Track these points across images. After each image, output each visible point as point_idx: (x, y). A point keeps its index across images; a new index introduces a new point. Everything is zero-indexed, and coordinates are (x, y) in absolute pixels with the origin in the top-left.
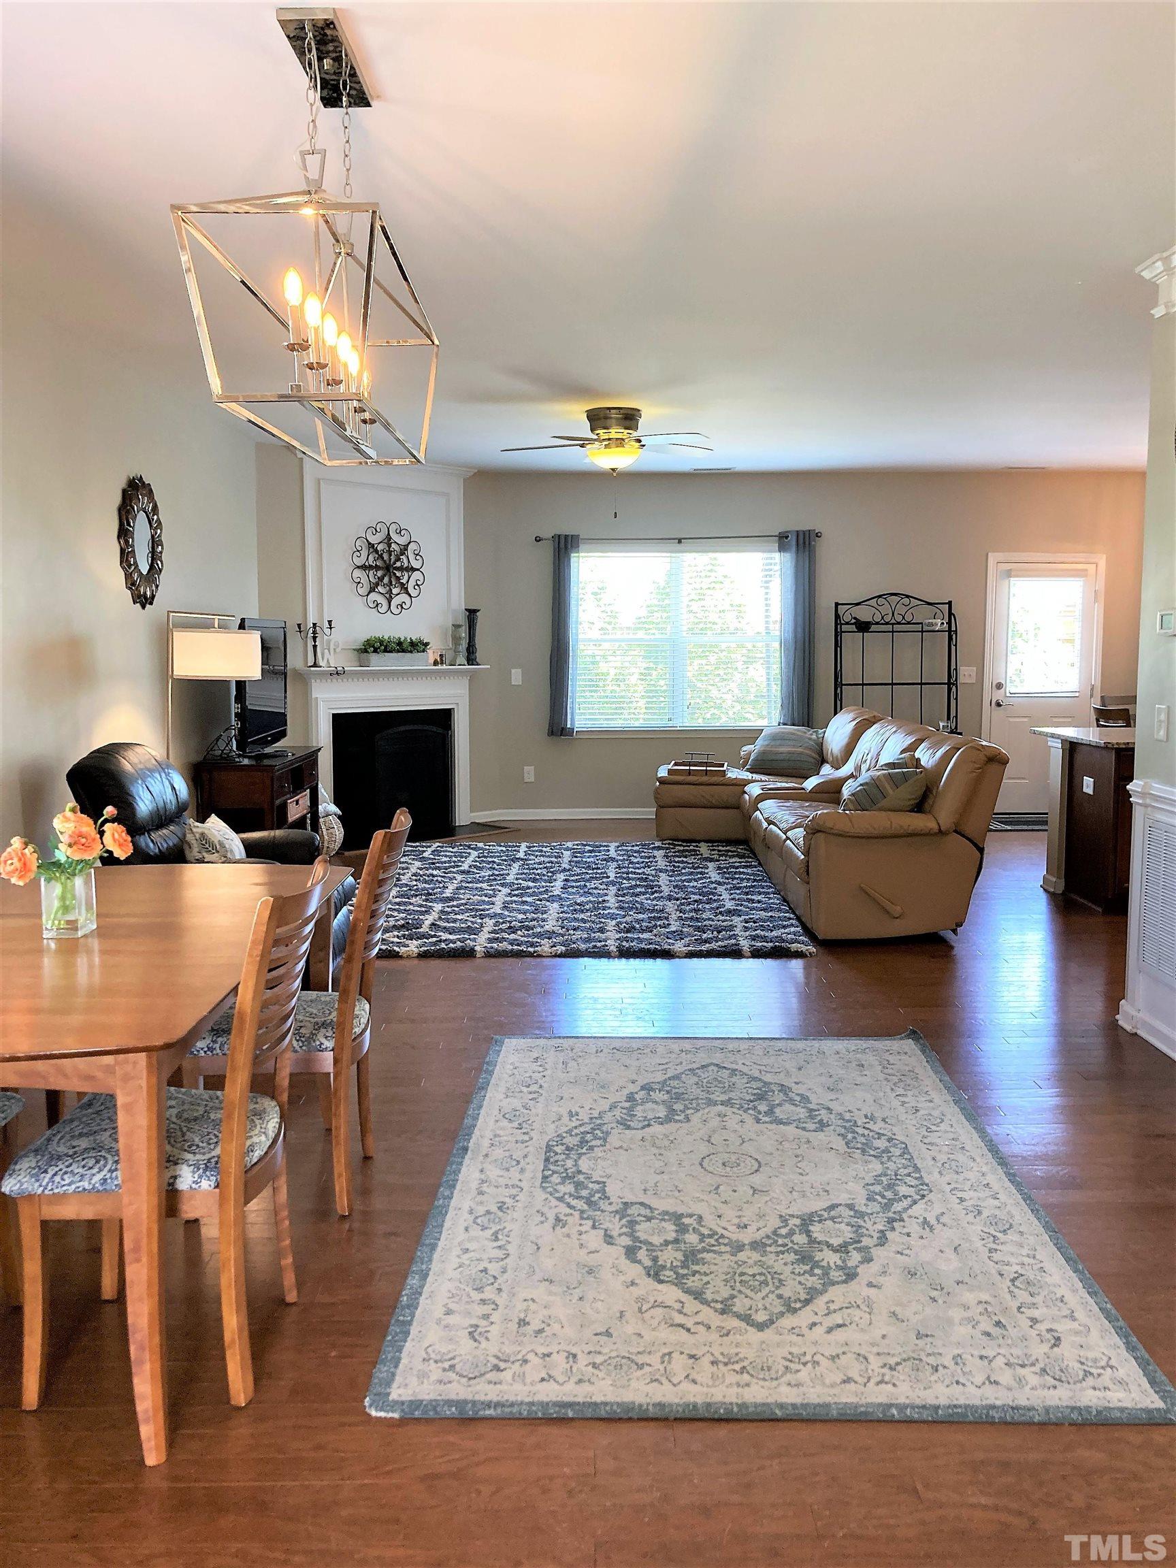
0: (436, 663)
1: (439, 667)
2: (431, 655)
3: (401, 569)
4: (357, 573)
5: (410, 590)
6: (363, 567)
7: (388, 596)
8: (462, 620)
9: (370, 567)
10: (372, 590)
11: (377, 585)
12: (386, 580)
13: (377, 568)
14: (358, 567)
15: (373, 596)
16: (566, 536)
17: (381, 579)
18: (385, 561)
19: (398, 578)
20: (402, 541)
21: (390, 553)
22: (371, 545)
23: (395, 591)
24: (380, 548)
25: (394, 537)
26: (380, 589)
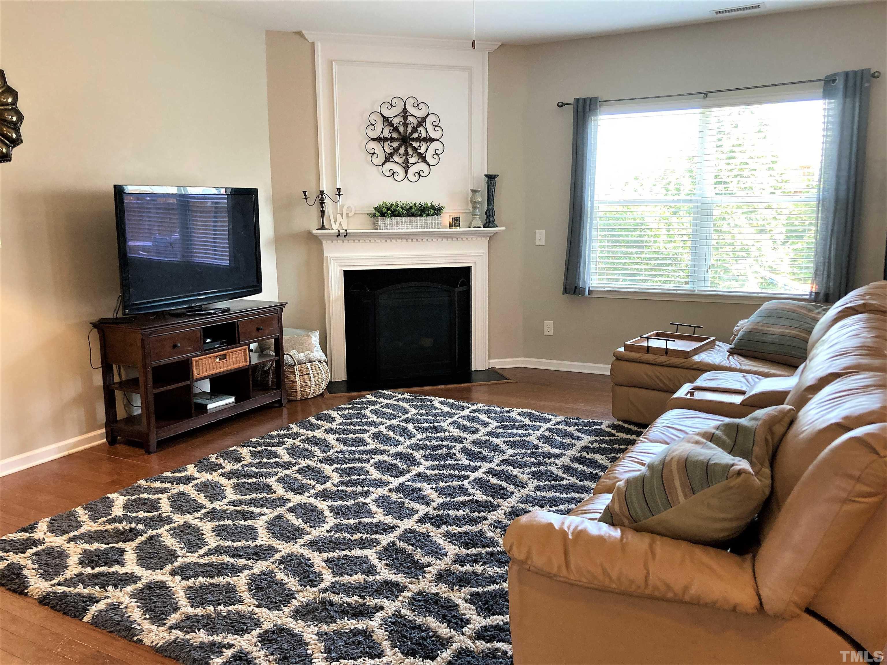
0: (451, 226)
1: (453, 229)
2: (446, 218)
3: (418, 140)
4: (373, 145)
5: (429, 159)
6: (379, 140)
7: (404, 165)
8: (483, 186)
9: (385, 139)
10: (387, 160)
11: (392, 155)
12: (402, 150)
13: (392, 139)
14: (373, 140)
15: (389, 165)
16: (585, 100)
17: (396, 150)
18: (400, 133)
19: (415, 149)
20: (420, 114)
21: (406, 125)
22: (386, 119)
23: (412, 160)
24: (396, 121)
25: (410, 109)
26: (396, 158)
